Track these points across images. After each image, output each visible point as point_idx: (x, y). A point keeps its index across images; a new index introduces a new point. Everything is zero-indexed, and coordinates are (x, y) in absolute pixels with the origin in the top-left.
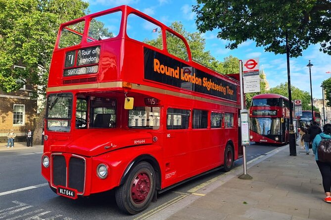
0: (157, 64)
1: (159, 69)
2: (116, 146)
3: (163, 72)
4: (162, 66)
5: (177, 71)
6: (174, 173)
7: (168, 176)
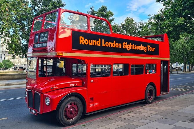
0: (82, 39)
1: (84, 42)
2: (57, 87)
3: (87, 44)
4: (86, 40)
5: (99, 42)
6: (97, 104)
7: (92, 105)
